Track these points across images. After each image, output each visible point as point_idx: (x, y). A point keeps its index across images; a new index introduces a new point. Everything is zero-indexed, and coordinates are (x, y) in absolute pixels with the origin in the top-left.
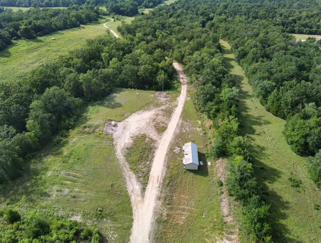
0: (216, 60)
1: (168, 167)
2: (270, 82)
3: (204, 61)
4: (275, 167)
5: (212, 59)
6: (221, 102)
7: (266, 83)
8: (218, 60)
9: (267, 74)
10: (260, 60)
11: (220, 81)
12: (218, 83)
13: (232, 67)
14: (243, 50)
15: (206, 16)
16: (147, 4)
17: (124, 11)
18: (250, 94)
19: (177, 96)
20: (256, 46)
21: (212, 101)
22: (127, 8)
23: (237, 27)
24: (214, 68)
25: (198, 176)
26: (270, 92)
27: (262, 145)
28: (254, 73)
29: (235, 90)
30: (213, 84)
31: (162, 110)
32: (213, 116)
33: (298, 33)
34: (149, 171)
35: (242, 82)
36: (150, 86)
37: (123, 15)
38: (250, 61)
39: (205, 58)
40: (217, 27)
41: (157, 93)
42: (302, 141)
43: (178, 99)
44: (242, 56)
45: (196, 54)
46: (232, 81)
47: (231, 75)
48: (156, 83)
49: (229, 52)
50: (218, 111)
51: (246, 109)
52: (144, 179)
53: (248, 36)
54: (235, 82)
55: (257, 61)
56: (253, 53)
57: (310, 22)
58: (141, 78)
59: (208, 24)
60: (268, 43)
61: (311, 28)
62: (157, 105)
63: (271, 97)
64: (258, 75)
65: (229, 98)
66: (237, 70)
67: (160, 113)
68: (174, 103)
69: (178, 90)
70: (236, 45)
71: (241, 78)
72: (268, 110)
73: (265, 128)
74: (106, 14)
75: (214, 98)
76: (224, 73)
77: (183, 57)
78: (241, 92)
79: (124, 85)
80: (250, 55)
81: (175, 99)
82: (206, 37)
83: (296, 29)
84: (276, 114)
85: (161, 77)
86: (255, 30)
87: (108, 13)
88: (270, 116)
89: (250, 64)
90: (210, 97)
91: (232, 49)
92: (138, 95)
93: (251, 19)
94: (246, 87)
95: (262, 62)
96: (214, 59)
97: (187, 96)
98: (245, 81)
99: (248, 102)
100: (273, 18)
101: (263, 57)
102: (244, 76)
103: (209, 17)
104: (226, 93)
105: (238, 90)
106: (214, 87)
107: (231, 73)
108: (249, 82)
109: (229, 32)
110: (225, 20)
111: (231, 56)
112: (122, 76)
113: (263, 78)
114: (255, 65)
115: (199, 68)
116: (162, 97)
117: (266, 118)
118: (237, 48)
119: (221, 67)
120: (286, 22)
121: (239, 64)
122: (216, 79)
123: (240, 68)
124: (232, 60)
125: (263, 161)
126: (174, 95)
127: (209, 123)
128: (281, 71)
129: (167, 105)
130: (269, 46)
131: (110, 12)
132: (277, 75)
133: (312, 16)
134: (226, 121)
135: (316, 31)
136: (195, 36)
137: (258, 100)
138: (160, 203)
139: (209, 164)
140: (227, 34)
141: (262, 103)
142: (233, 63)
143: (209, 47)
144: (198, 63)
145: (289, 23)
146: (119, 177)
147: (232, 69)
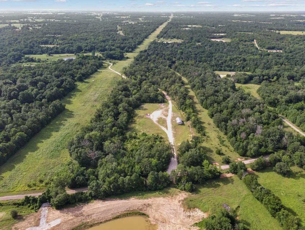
0: (182, 89)
1: (173, 124)
2: (203, 97)
3: (177, 90)
4: (204, 121)
5: (180, 89)
6: (186, 105)
7: (202, 98)
8: (183, 89)
9: (202, 95)
10: (201, 88)
11: (185, 98)
12: (185, 99)
13: (189, 92)
14: (193, 84)
15: (170, 60)
16: (127, 50)
17: (116, 57)
18: (197, 103)
19: (168, 105)
20: (199, 82)
21: (183, 105)
22: (118, 55)
23: (190, 69)
24: (182, 93)
25: (182, 126)
26: (203, 101)
27: (200, 117)
28: (198, 94)
29: (191, 101)
30: (183, 99)
31: (164, 110)
32: (184, 110)
33: (224, 71)
34: (167, 126)
35: (194, 98)
36: (155, 102)
37: (115, 59)
38: (197, 89)
39: (178, 89)
40: (179, 69)
41: (160, 104)
42: (211, 114)
43: (169, 106)
44: (193, 87)
45: (173, 87)
46: (190, 98)
47: (189, 96)
48: (158, 100)
49: (187, 84)
50: (186, 108)
51: (195, 108)
52: (166, 127)
53: (196, 76)
54: (191, 98)
55: (199, 89)
56: (198, 85)
57: (231, 64)
58: (152, 98)
59: (173, 66)
60: (205, 80)
61: (231, 67)
62: (161, 108)
63: (204, 103)
64: (200, 95)
65: (189, 104)
66: (192, 93)
67: (164, 111)
68: (168, 108)
69: (168, 102)
70: (190, 81)
71: (193, 97)
72: (204, 108)
73: (202, 113)
74: (103, 59)
75: (184, 104)
76: (186, 95)
77: (166, 88)
78: (193, 102)
79: (145, 102)
80: (196, 87)
81: (168, 106)
82: (175, 77)
83: (223, 68)
84: (206, 109)
85: (160, 97)
86: (199, 72)
87: (104, 58)
88: (204, 109)
89: (197, 91)
90: (182, 104)
91: (188, 82)
92: (152, 105)
93: (198, 62)
94: (196, 100)
95: (202, 89)
96: (181, 89)
97: (172, 105)
98: (195, 97)
99: (197, 106)
100: (210, 61)
101: (202, 87)
102: (195, 95)
103: (173, 61)
104: (188, 102)
105: (192, 101)
106: (183, 100)
107: (189, 95)
108: (197, 98)
109: (186, 72)
110: (183, 63)
111: (188, 86)
112: (143, 98)
113: (201, 96)
114: (199, 91)
115: (176, 93)
116: (162, 105)
117: (203, 110)
118: (191, 82)
119: (185, 93)
120: (217, 64)
121: (192, 90)
122: (184, 97)
123: (193, 92)
124: (189, 88)
125: (201, 120)
126: (167, 105)
127: (182, 113)
128: (208, 93)
129: (165, 108)
130: (205, 81)
131: (106, 58)
132: (206, 95)
133: (233, 59)
134: (189, 110)
135: (233, 70)
136: (169, 76)
137: (200, 104)
138: (173, 131)
139: (185, 123)
140: (185, 74)
141: (201, 105)
142: (190, 90)
143: (178, 83)
144: (175, 91)
145: (219, 64)
146: (158, 127)
147: (189, 93)
